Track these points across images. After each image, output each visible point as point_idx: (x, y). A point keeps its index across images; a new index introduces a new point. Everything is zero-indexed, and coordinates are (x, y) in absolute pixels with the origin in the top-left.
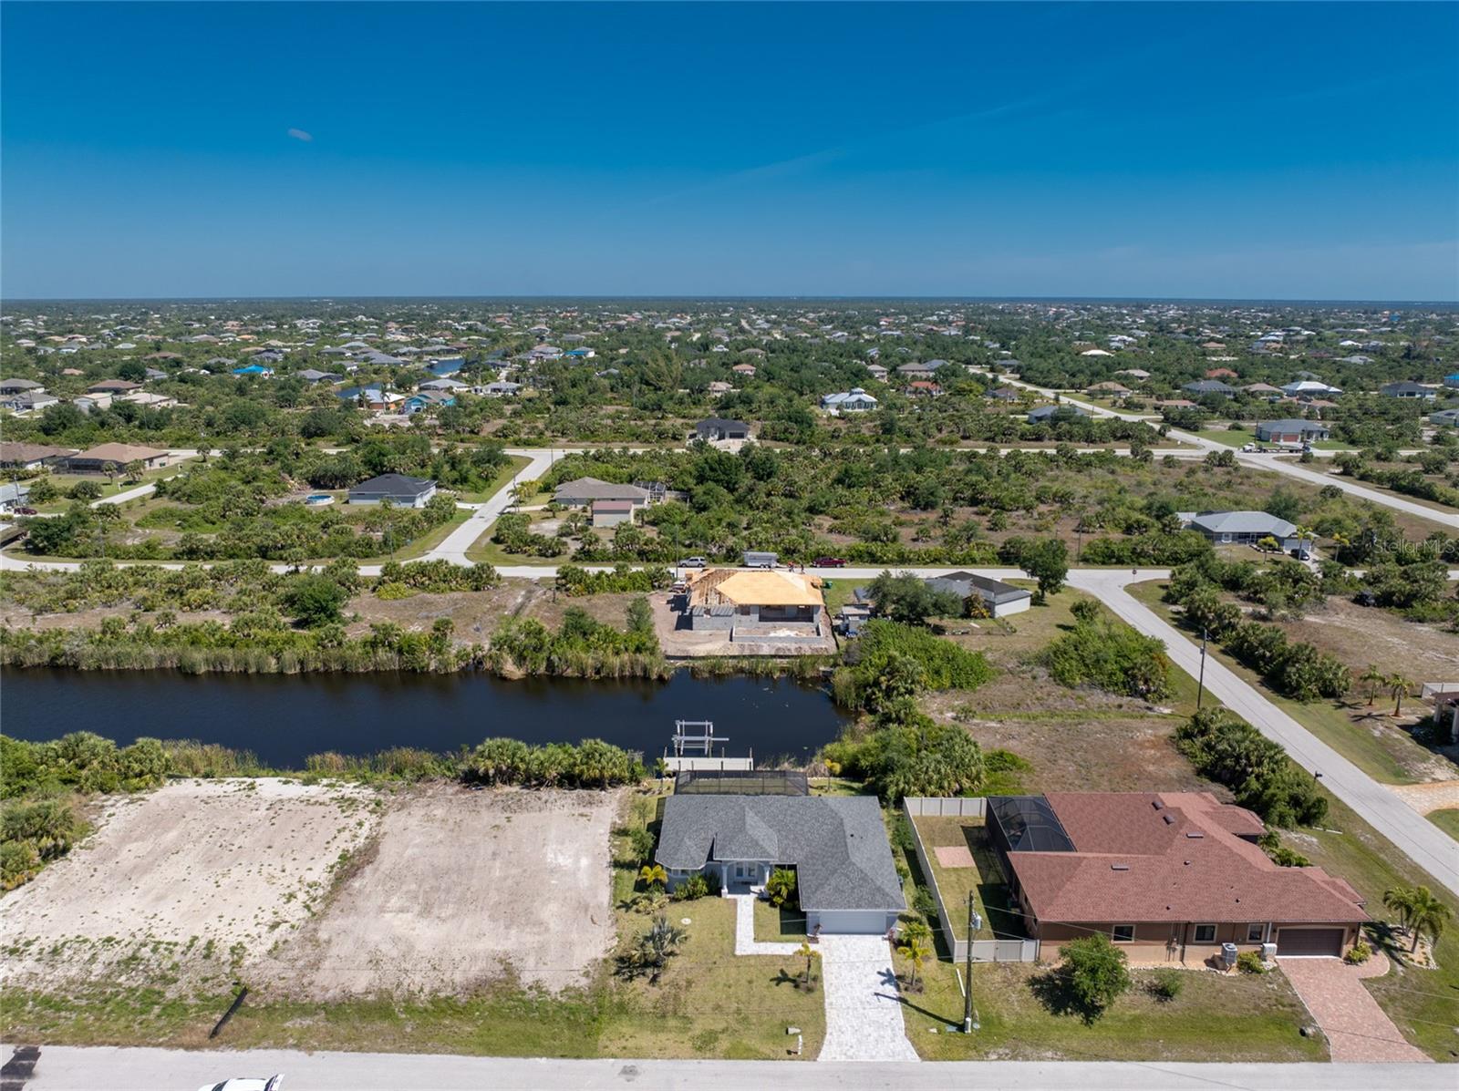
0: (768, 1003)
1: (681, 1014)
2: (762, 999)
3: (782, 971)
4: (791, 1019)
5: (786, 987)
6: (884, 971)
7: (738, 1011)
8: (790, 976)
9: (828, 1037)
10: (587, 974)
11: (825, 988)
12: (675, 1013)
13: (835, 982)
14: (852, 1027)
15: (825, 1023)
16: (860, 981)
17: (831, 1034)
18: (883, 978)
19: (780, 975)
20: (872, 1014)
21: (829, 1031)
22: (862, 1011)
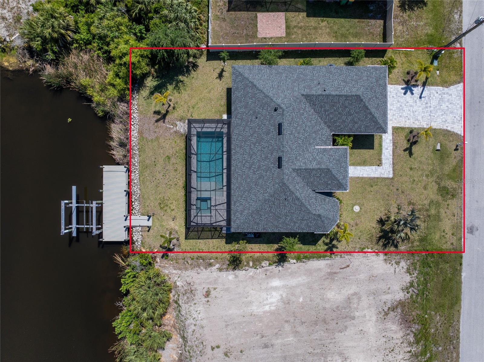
0: (423, 159)
1: (428, 207)
2: (421, 162)
3: (405, 150)
4: (431, 148)
5: (414, 149)
6: (403, 91)
7: (427, 176)
8: (408, 146)
9: (449, 129)
10: (398, 263)
11: (416, 127)
12: (427, 210)
13: (412, 120)
14: (442, 115)
15: (440, 129)
16: (411, 106)
17: (447, 127)
18: (409, 93)
19: (407, 152)
20: (434, 103)
21: (445, 128)
22: (432, 109)
